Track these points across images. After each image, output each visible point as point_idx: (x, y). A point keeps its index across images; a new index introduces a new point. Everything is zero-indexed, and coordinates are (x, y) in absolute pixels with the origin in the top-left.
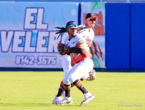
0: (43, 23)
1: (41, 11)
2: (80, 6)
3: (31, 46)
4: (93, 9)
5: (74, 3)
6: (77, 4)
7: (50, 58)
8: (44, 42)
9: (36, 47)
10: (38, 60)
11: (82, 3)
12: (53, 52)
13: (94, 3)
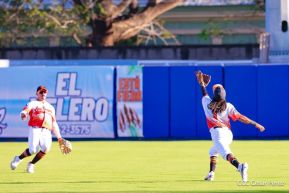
0: (76, 89)
1: (73, 76)
2: (115, 70)
3: (63, 114)
4: (129, 73)
5: (108, 67)
6: (112, 68)
7: (83, 127)
8: (76, 109)
9: (68, 114)
10: (71, 129)
11: (118, 67)
12: (87, 120)
13: (130, 67)
